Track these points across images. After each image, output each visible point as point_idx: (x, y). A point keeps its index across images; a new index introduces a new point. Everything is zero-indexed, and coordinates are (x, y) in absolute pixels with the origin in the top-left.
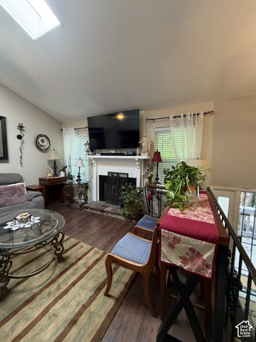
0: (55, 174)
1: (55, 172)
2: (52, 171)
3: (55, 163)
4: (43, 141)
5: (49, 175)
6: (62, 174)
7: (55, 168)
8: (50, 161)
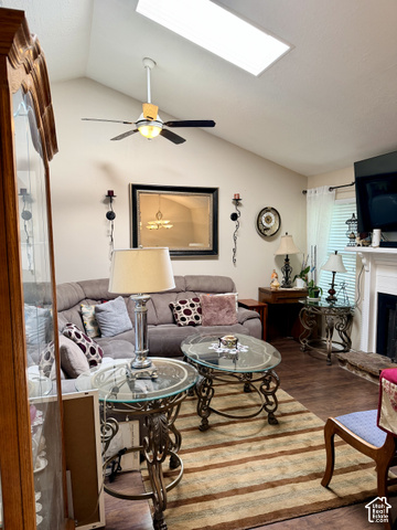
0: (287, 283)
1: (287, 278)
2: (281, 276)
3: (287, 260)
4: (268, 220)
5: (275, 283)
6: (300, 285)
7: (287, 269)
8: (278, 257)
